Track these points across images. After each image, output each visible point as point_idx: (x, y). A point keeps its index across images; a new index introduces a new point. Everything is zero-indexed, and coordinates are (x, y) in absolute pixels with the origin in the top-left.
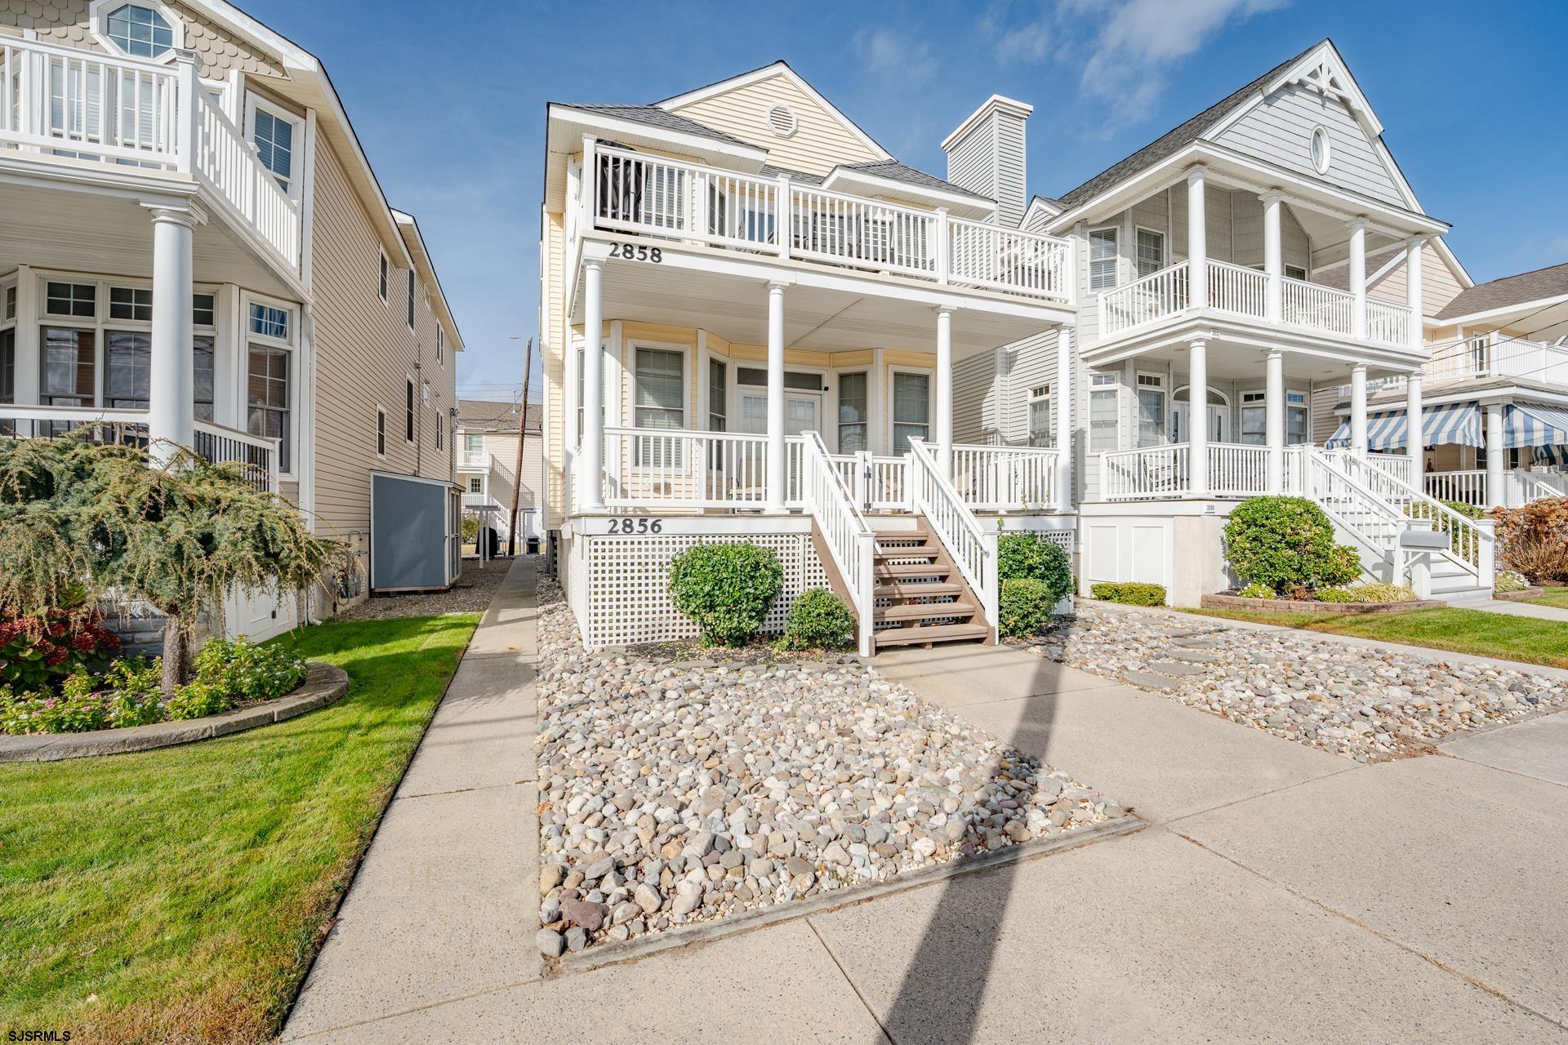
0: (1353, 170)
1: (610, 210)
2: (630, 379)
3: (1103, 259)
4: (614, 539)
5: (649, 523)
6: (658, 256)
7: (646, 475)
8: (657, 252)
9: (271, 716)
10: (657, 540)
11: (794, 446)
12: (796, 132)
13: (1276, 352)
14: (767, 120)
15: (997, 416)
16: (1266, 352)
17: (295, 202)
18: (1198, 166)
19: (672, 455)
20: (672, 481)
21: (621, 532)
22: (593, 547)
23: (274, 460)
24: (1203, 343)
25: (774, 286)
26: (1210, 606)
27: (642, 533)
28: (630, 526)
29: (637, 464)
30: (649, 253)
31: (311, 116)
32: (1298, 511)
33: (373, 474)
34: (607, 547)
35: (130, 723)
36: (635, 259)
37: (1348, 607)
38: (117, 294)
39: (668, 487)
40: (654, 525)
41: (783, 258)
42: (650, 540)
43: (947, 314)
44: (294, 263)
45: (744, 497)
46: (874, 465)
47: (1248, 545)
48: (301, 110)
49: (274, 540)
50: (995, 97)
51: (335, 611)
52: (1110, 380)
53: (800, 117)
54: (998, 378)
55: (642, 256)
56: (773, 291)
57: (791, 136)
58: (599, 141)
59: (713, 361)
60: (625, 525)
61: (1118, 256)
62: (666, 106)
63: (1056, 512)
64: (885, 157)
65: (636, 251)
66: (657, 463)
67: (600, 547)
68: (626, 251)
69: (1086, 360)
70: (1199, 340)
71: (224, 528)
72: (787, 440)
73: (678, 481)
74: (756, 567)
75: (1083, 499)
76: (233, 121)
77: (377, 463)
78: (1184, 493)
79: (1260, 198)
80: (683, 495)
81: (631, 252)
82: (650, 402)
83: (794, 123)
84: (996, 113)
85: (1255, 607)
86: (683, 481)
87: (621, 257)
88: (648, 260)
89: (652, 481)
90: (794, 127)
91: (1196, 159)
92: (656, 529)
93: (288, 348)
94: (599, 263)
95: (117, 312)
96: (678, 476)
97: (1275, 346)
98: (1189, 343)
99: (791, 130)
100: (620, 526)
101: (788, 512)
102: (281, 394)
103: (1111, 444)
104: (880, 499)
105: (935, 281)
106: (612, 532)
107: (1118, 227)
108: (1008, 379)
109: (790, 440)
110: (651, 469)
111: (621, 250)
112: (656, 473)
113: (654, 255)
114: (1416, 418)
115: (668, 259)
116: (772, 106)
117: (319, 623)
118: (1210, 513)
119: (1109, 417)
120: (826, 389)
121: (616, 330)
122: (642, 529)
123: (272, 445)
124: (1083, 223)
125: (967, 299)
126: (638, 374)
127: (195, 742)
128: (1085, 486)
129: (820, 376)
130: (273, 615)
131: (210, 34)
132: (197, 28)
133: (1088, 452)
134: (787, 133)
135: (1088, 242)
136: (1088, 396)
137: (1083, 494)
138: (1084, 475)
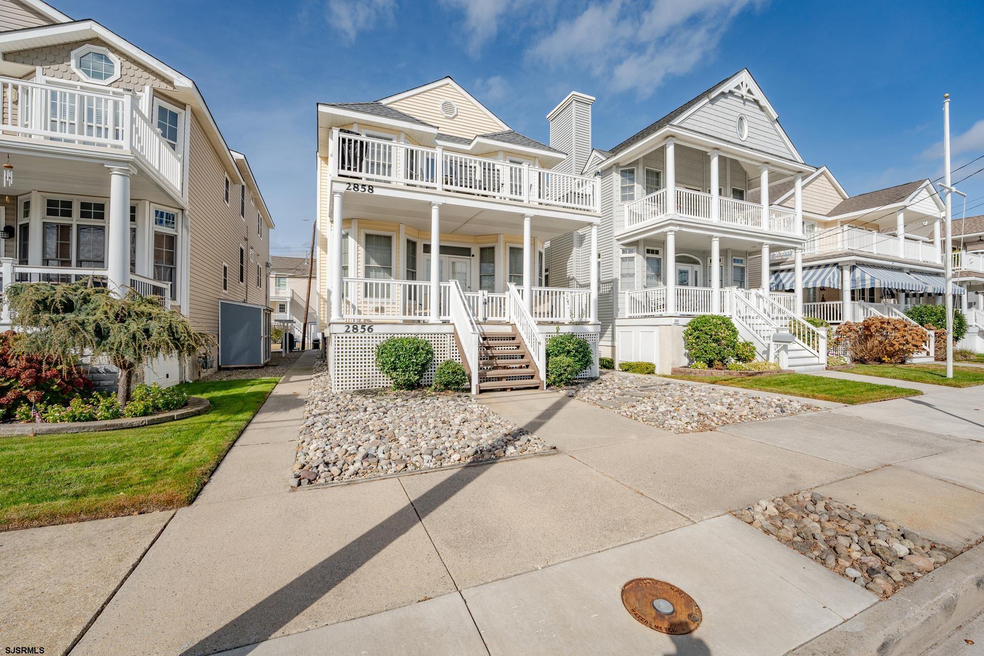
0: (762, 138)
1: (346, 166)
2: (362, 251)
3: (628, 185)
4: (348, 335)
5: (366, 327)
6: (372, 190)
7: (371, 303)
8: (371, 188)
9: (173, 417)
10: (371, 336)
11: (445, 287)
12: (457, 115)
13: (716, 237)
14: (439, 109)
15: (574, 270)
16: (711, 237)
17: (180, 156)
18: (670, 138)
19: (386, 292)
20: (385, 306)
21: (351, 332)
22: (337, 339)
23: (168, 294)
24: (673, 233)
25: (434, 205)
26: (677, 373)
27: (363, 332)
28: (357, 329)
29: (366, 296)
30: (367, 188)
31: (188, 108)
32: (719, 322)
33: (220, 301)
34: (344, 339)
35: (107, 418)
36: (359, 191)
37: (740, 373)
38: (84, 205)
39: (382, 309)
40: (369, 328)
41: (439, 190)
42: (367, 336)
43: (528, 219)
44: (179, 188)
45: (423, 314)
46: (488, 298)
47: (694, 341)
48: (183, 106)
49: (177, 332)
50: (573, 92)
51: (199, 375)
52: (631, 252)
53: (459, 107)
54: (575, 249)
55: (363, 190)
56: (433, 207)
57: (454, 118)
58: (341, 130)
59: (408, 241)
60: (354, 328)
61: (635, 184)
62: (384, 102)
63: (590, 323)
64: (507, 129)
65: (360, 187)
66: (377, 296)
67: (340, 339)
68: (355, 187)
69: (618, 240)
70: (671, 231)
71: (154, 325)
72: (441, 285)
73: (388, 306)
74: (417, 349)
75: (617, 316)
76: (147, 116)
77: (222, 295)
78: (664, 314)
79: (708, 154)
80: (391, 313)
81: (357, 188)
82: (373, 263)
83: (456, 110)
84: (574, 102)
85: (696, 374)
86: (391, 306)
87: (352, 190)
88: (367, 192)
89: (374, 305)
90: (455, 113)
91: (669, 134)
92: (370, 330)
93: (176, 233)
94: (341, 194)
95: (84, 215)
96: (388, 303)
97: (715, 234)
98: (666, 232)
99: (454, 115)
100: (351, 329)
101: (441, 322)
102: (171, 259)
103: (631, 286)
104: (492, 316)
105: (522, 201)
106: (347, 332)
107: (635, 168)
108: (580, 250)
109: (442, 284)
110: (374, 299)
111: (352, 187)
112: (376, 302)
113: (370, 189)
114: (799, 273)
115: (377, 191)
116: (443, 101)
117: (191, 382)
118: (677, 324)
119: (631, 272)
120: (473, 256)
121: (354, 225)
122: (363, 330)
123: (166, 286)
124: (617, 165)
125: (539, 210)
126: (366, 249)
127: (138, 427)
128: (618, 310)
129: (470, 249)
130: (167, 376)
131: (134, 67)
132: (128, 64)
133: (620, 291)
134: (452, 116)
135: (620, 176)
136: (619, 260)
137: (617, 314)
138: (617, 303)
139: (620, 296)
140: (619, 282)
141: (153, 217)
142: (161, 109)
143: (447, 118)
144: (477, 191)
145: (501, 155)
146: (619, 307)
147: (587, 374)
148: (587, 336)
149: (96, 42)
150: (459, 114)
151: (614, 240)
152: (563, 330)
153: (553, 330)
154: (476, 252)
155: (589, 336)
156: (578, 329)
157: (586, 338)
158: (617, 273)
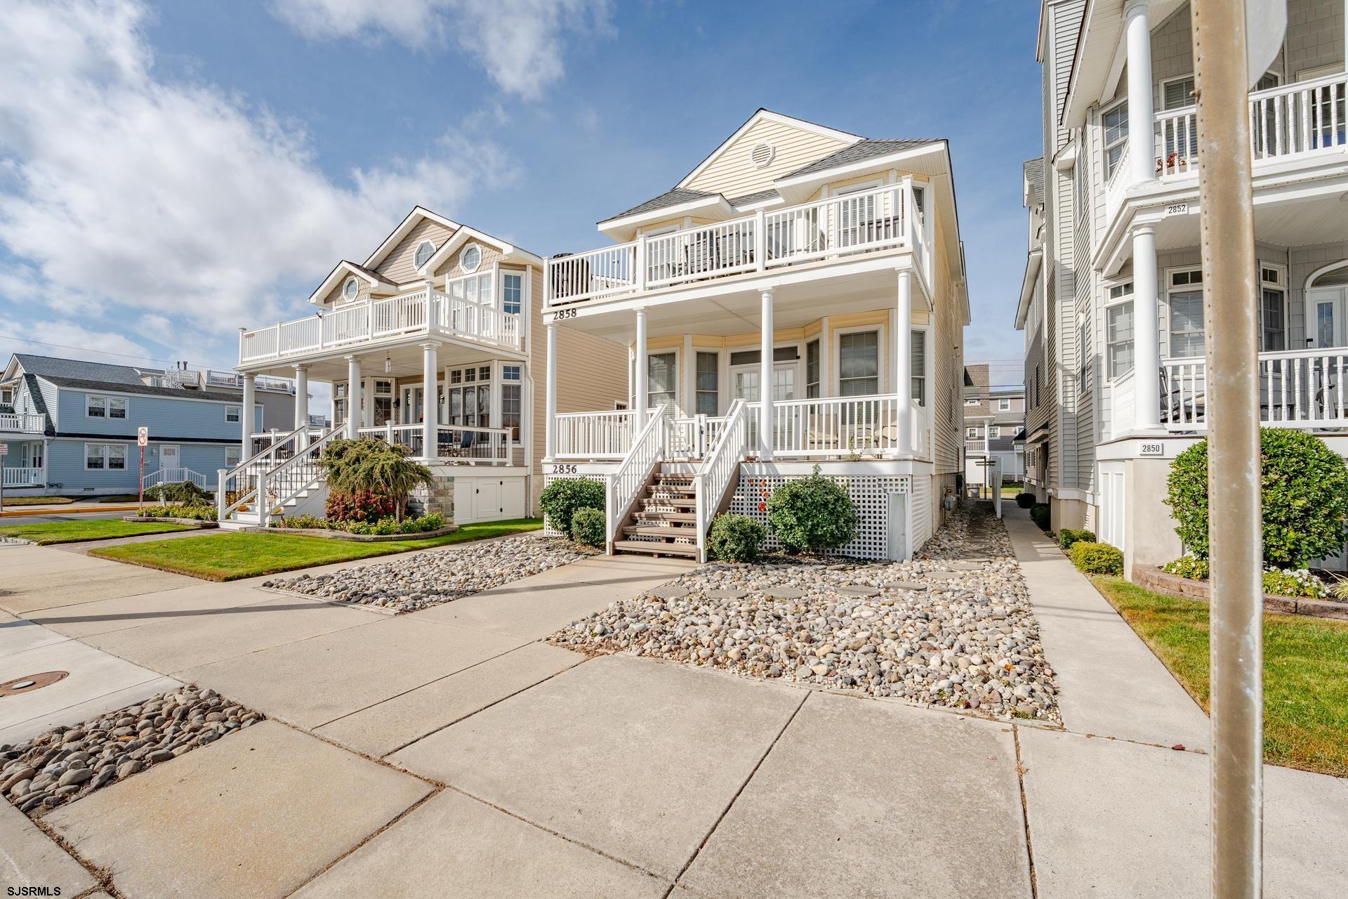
1: (556, 294)
4: (556, 476)
5: (571, 468)
6: (575, 313)
8: (574, 311)
10: (575, 477)
14: (751, 161)
15: (1058, 348)
17: (517, 314)
21: (559, 471)
22: (548, 479)
27: (568, 473)
28: (562, 469)
30: (570, 312)
31: (529, 269)
36: (565, 318)
40: (573, 468)
41: (640, 291)
42: (572, 477)
43: (765, 295)
44: (517, 342)
46: (707, 424)
53: (777, 145)
54: (1059, 304)
55: (568, 315)
56: (639, 313)
57: (769, 163)
59: (701, 354)
65: (565, 313)
67: (551, 479)
68: (562, 315)
69: (1098, 270)
72: (648, 412)
75: (1100, 438)
82: (656, 388)
83: (771, 152)
87: (560, 319)
88: (571, 317)
90: (771, 156)
92: (574, 470)
93: (520, 384)
100: (558, 469)
102: (517, 406)
103: (1128, 369)
105: (755, 271)
106: (555, 472)
108: (1074, 303)
111: (559, 314)
115: (580, 313)
116: (755, 147)
120: (799, 357)
122: (567, 471)
123: (506, 431)
124: (1094, 108)
128: (1101, 424)
129: (796, 348)
130: (501, 510)
131: (488, 249)
132: (486, 249)
133: (1104, 382)
134: (765, 163)
135: (1100, 127)
136: (1102, 314)
137: (1100, 434)
138: (1100, 411)
139: (1105, 393)
140: (1104, 362)
141: (502, 372)
142: (507, 277)
143: (760, 168)
144: (716, 272)
145: (825, 191)
146: (1104, 419)
147: (883, 552)
148: (883, 483)
149: (471, 239)
150: (777, 154)
151: (1093, 273)
152: (827, 470)
153: (807, 470)
154: (802, 352)
155: (888, 482)
156: (858, 469)
157: (880, 486)
158: (1099, 345)
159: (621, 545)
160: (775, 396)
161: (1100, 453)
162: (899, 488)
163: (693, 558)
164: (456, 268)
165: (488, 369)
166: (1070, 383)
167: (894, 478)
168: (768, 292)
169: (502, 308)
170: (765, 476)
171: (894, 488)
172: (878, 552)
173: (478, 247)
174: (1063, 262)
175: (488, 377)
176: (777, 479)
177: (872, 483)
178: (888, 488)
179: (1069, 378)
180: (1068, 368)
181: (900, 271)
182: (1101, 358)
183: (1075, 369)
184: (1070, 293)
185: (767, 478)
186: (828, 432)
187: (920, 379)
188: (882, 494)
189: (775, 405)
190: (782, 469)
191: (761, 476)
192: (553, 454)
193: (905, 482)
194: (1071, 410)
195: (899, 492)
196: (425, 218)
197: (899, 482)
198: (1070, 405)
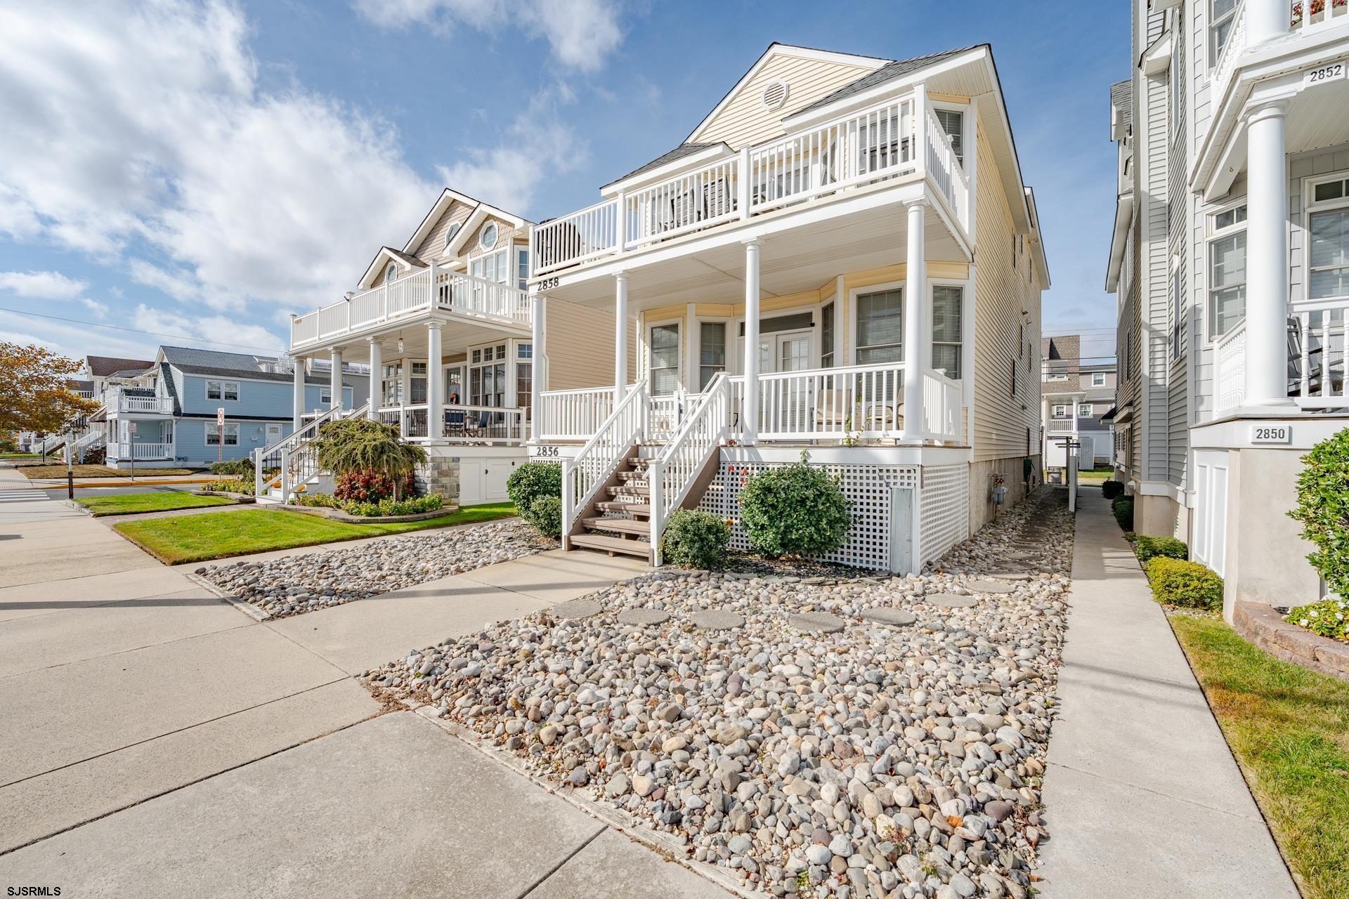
2: (648, 349)
4: (539, 459)
5: (552, 450)
8: (558, 280)
10: (556, 460)
14: (763, 104)
21: (542, 455)
27: (550, 455)
28: (545, 451)
30: (554, 281)
36: (548, 289)
40: (555, 451)
42: (553, 460)
43: (752, 247)
46: (686, 401)
53: (789, 83)
55: (551, 285)
64: (879, 65)
65: (549, 283)
69: (1199, 191)
75: (1196, 420)
81: (547, 285)
82: (659, 364)
83: (785, 92)
87: (543, 289)
88: (554, 286)
90: (784, 95)
93: (531, 362)
99: (782, 100)
100: (542, 451)
102: (527, 385)
105: (738, 219)
106: (539, 454)
111: (543, 285)
115: (563, 282)
116: (766, 88)
119: (1237, 277)
120: (814, 325)
122: (549, 453)
123: (523, 411)
126: (652, 349)
128: (1199, 399)
129: (811, 313)
131: (505, 226)
132: (502, 226)
133: (1204, 342)
134: (778, 104)
136: (1203, 252)
137: (1196, 413)
138: (1197, 383)
139: (1204, 358)
140: (1204, 317)
141: (517, 351)
142: (522, 253)
143: (772, 111)
146: (1202, 391)
147: (883, 561)
148: (884, 474)
149: (489, 217)
150: (791, 93)
151: (1190, 196)
152: (819, 457)
153: (793, 456)
154: (817, 318)
155: (892, 474)
156: (856, 456)
157: (881, 478)
158: (1198, 293)
159: (578, 540)
160: (761, 367)
161: (1196, 437)
162: (906, 481)
163: (646, 559)
164: (476, 248)
165: (503, 347)
166: (1159, 348)
167: (898, 469)
168: (753, 243)
169: (516, 285)
170: (748, 463)
171: (899, 481)
172: (877, 560)
173: (495, 224)
174: (1153, 193)
175: (503, 356)
176: (760, 466)
177: (871, 475)
178: (892, 481)
179: (1158, 341)
180: (1157, 328)
181: (909, 205)
182: (1201, 310)
183: (1167, 329)
184: (1162, 232)
185: (750, 466)
186: (839, 410)
187: (956, 346)
188: (884, 488)
189: (760, 378)
190: (766, 455)
191: (743, 462)
192: (537, 435)
193: (912, 474)
194: (1160, 382)
195: (905, 486)
196: (454, 200)
197: (906, 474)
198: (1159, 375)
